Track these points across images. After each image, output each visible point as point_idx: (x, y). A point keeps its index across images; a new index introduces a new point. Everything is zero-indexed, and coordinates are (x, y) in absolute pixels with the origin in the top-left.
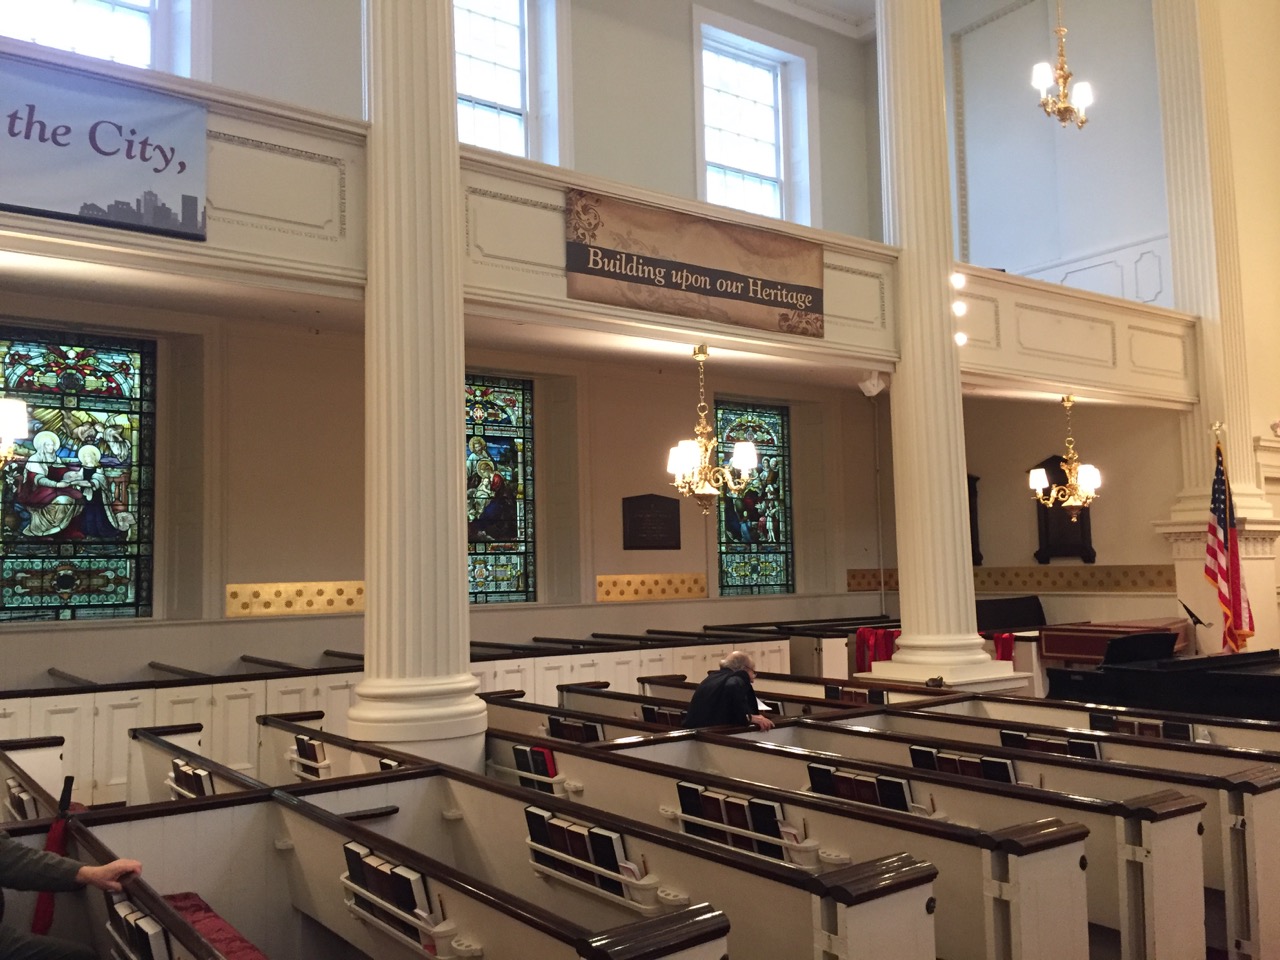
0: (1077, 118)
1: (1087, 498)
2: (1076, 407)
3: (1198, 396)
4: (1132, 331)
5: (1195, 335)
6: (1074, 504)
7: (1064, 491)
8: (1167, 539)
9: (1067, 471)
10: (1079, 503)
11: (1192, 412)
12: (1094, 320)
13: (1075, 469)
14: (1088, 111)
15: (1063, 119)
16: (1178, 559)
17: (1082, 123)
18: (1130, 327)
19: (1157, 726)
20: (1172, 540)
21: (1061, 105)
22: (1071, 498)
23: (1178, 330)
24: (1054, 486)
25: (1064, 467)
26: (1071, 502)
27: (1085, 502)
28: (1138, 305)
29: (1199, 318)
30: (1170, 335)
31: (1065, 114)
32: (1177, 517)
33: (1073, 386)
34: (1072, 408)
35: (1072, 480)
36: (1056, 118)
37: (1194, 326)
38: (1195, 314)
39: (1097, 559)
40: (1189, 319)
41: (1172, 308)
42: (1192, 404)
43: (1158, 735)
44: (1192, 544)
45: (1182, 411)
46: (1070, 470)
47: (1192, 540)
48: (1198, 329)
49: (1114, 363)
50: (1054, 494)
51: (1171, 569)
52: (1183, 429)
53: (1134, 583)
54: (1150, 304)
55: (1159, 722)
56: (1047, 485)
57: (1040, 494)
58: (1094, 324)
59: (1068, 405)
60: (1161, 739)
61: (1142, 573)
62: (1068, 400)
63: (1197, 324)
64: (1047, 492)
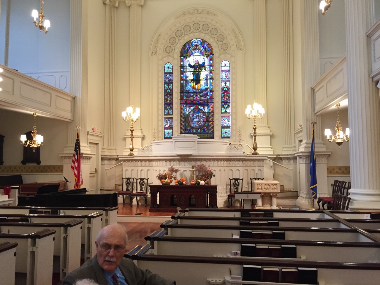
0: (45, 30)
1: (38, 145)
2: (38, 117)
3: (74, 118)
4: (56, 97)
5: (74, 101)
6: (35, 146)
7: (32, 142)
8: (62, 158)
9: (33, 136)
10: (36, 146)
11: (72, 122)
12: (45, 91)
13: (36, 135)
14: (48, 28)
15: (41, 29)
16: (64, 164)
17: (47, 32)
18: (56, 96)
19: (49, 211)
20: (63, 158)
21: (40, 25)
22: (34, 144)
23: (70, 99)
24: (28, 140)
25: (32, 135)
26: (33, 145)
27: (37, 146)
28: (59, 89)
29: (76, 97)
30: (68, 100)
31: (41, 28)
32: (65, 152)
33: (37, 110)
34: (36, 117)
35: (34, 139)
36: (38, 28)
37: (74, 98)
38: (75, 95)
39: (41, 163)
40: (73, 96)
41: (69, 92)
42: (72, 120)
43: (49, 214)
44: (69, 160)
45: (69, 122)
46: (34, 136)
47: (69, 158)
48: (75, 99)
49: (51, 105)
50: (28, 143)
51: (62, 166)
52: (69, 127)
53: (52, 171)
54: (63, 90)
55: (50, 210)
56: (26, 140)
57: (24, 142)
58: (45, 93)
59: (35, 116)
60: (50, 215)
61: (54, 168)
62: (35, 114)
63: (75, 98)
64: (26, 142)
